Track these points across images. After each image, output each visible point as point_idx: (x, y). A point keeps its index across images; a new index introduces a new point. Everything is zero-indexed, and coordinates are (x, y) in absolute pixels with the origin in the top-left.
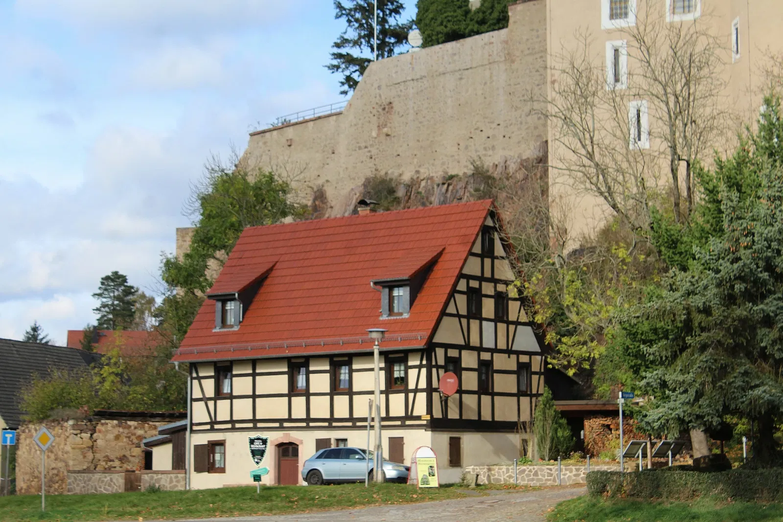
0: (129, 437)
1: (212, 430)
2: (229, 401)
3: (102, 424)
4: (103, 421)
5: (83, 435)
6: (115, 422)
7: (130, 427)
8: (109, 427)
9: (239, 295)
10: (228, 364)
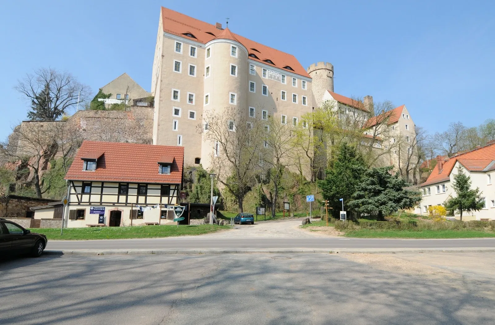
0: (21, 206)
1: (79, 204)
2: (89, 195)
3: (11, 200)
4: (12, 199)
5: (3, 204)
6: (17, 200)
7: (22, 202)
8: (14, 201)
9: (97, 160)
10: (90, 182)
